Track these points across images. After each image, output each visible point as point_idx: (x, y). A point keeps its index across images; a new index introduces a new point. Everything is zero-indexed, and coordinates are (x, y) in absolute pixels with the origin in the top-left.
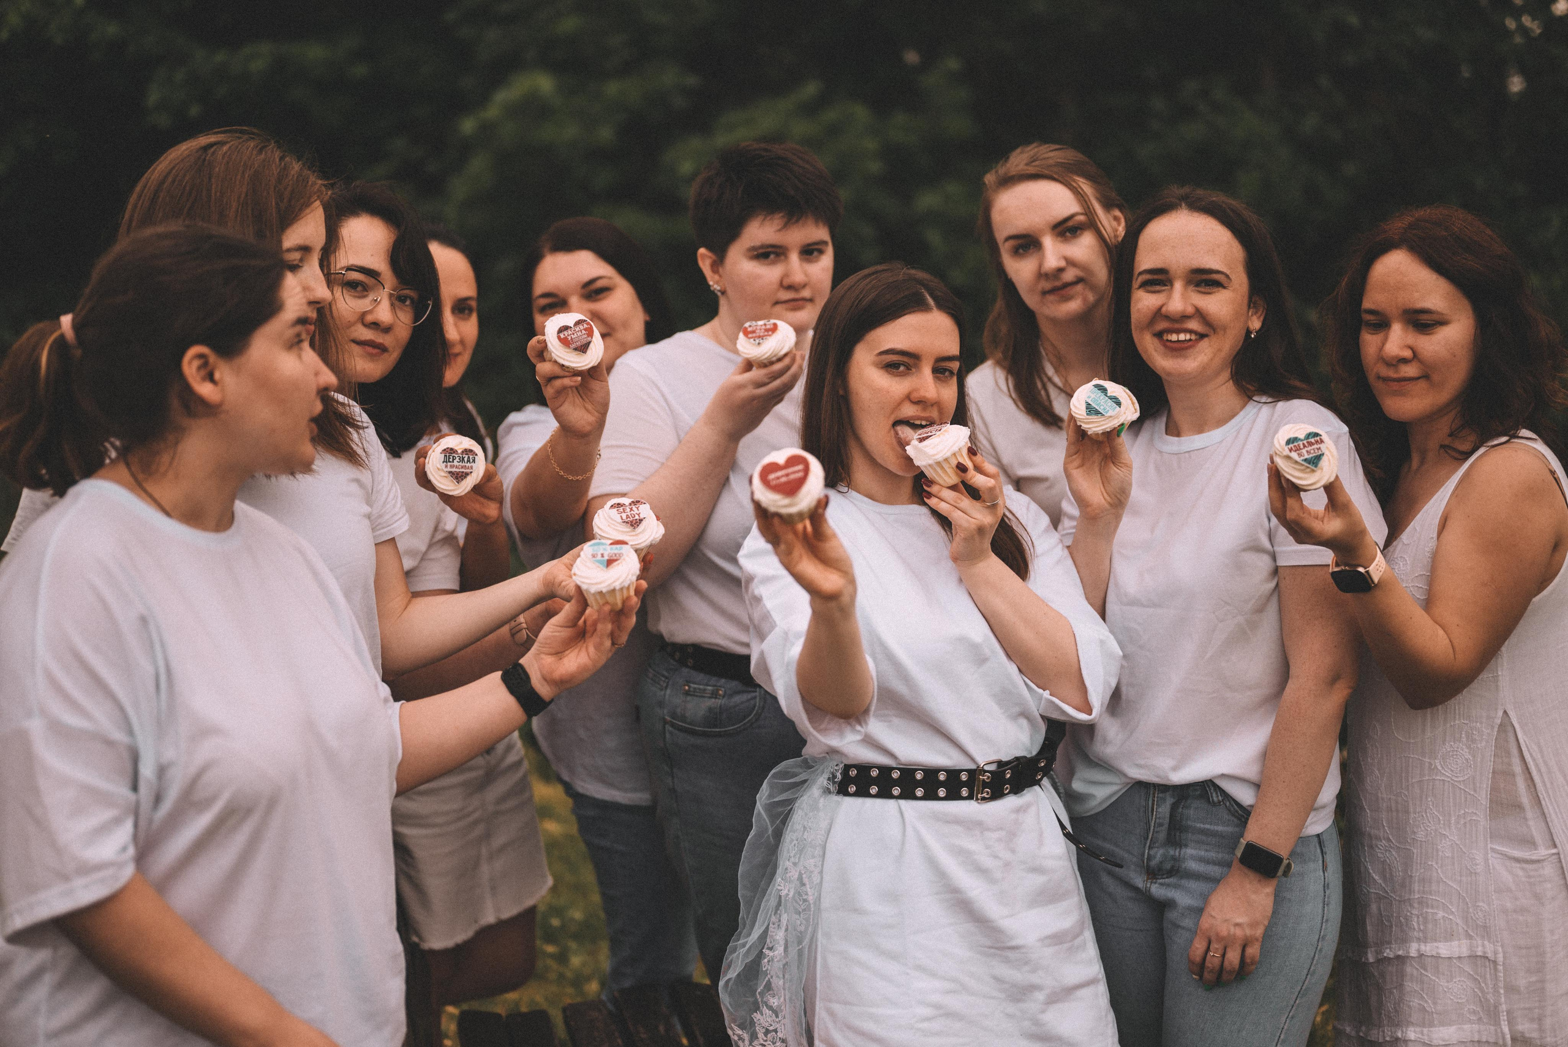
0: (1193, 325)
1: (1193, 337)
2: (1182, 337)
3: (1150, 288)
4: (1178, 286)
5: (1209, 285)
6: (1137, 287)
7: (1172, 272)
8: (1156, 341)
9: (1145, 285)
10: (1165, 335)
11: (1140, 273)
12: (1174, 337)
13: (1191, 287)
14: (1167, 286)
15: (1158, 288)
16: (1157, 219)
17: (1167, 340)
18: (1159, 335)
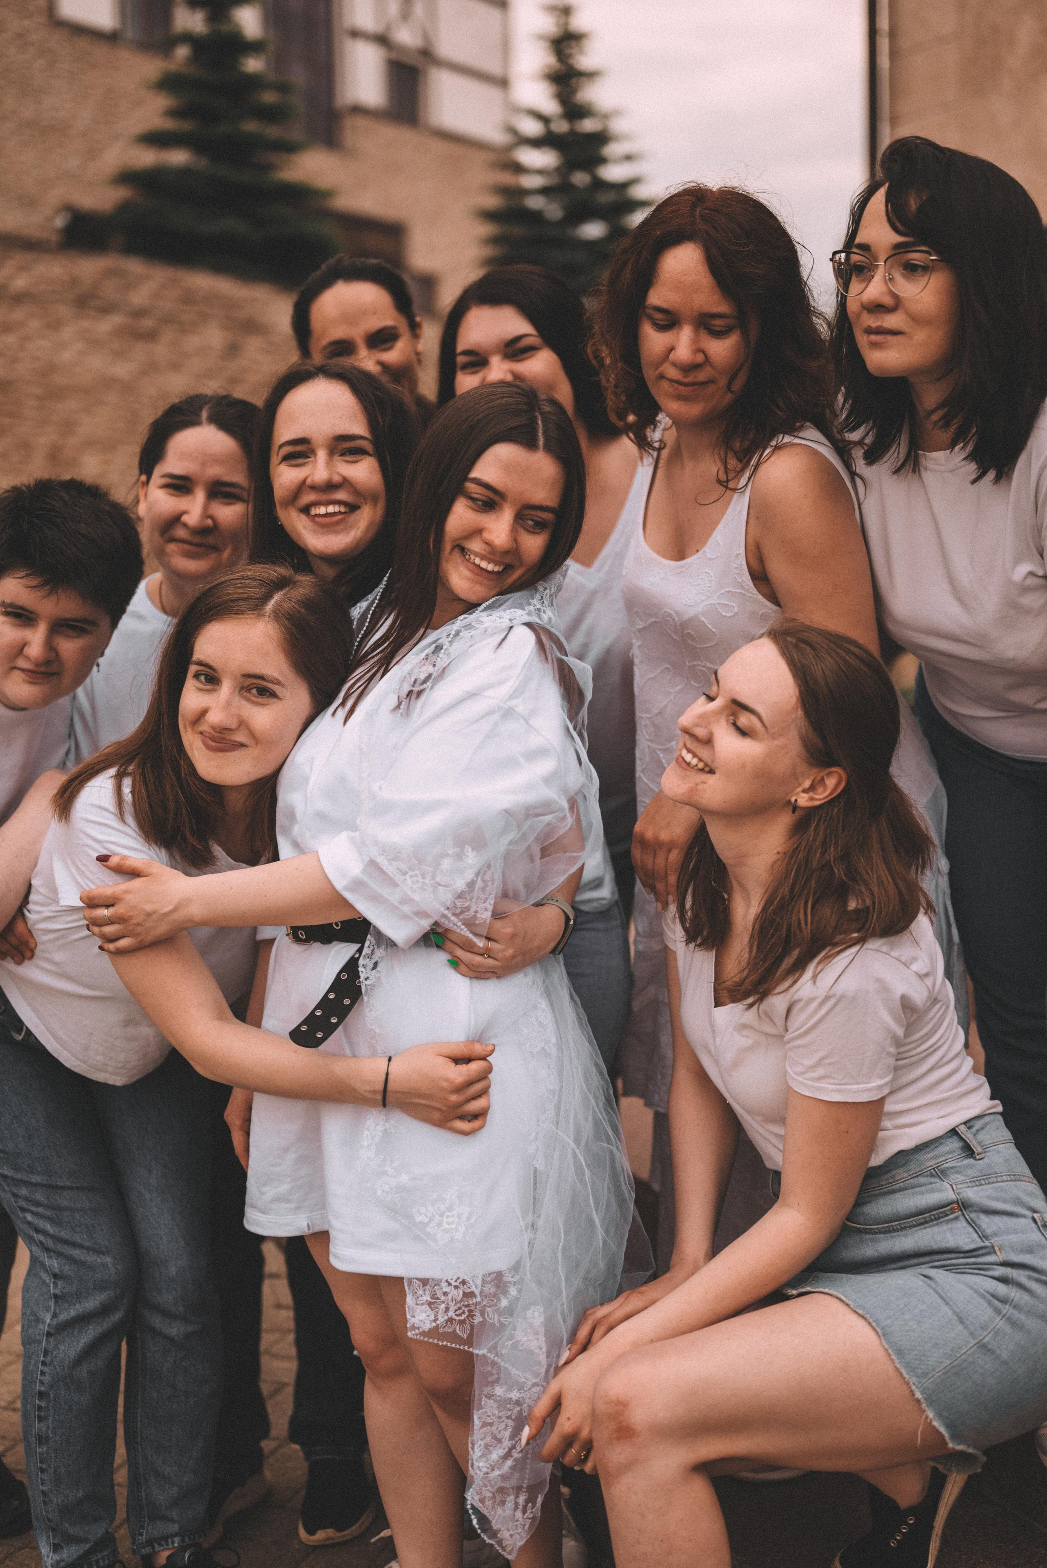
0: (341, 495)
1: (343, 509)
2: (331, 509)
3: (294, 462)
4: (322, 455)
5: (353, 454)
6: (278, 462)
7: (314, 441)
8: (303, 517)
9: (287, 458)
10: (313, 509)
11: (281, 446)
12: (322, 510)
13: (336, 458)
14: (310, 457)
15: (301, 461)
16: (293, 390)
17: (316, 515)
18: (305, 510)
